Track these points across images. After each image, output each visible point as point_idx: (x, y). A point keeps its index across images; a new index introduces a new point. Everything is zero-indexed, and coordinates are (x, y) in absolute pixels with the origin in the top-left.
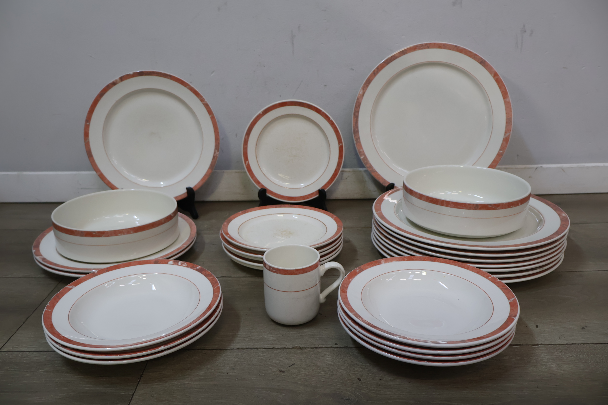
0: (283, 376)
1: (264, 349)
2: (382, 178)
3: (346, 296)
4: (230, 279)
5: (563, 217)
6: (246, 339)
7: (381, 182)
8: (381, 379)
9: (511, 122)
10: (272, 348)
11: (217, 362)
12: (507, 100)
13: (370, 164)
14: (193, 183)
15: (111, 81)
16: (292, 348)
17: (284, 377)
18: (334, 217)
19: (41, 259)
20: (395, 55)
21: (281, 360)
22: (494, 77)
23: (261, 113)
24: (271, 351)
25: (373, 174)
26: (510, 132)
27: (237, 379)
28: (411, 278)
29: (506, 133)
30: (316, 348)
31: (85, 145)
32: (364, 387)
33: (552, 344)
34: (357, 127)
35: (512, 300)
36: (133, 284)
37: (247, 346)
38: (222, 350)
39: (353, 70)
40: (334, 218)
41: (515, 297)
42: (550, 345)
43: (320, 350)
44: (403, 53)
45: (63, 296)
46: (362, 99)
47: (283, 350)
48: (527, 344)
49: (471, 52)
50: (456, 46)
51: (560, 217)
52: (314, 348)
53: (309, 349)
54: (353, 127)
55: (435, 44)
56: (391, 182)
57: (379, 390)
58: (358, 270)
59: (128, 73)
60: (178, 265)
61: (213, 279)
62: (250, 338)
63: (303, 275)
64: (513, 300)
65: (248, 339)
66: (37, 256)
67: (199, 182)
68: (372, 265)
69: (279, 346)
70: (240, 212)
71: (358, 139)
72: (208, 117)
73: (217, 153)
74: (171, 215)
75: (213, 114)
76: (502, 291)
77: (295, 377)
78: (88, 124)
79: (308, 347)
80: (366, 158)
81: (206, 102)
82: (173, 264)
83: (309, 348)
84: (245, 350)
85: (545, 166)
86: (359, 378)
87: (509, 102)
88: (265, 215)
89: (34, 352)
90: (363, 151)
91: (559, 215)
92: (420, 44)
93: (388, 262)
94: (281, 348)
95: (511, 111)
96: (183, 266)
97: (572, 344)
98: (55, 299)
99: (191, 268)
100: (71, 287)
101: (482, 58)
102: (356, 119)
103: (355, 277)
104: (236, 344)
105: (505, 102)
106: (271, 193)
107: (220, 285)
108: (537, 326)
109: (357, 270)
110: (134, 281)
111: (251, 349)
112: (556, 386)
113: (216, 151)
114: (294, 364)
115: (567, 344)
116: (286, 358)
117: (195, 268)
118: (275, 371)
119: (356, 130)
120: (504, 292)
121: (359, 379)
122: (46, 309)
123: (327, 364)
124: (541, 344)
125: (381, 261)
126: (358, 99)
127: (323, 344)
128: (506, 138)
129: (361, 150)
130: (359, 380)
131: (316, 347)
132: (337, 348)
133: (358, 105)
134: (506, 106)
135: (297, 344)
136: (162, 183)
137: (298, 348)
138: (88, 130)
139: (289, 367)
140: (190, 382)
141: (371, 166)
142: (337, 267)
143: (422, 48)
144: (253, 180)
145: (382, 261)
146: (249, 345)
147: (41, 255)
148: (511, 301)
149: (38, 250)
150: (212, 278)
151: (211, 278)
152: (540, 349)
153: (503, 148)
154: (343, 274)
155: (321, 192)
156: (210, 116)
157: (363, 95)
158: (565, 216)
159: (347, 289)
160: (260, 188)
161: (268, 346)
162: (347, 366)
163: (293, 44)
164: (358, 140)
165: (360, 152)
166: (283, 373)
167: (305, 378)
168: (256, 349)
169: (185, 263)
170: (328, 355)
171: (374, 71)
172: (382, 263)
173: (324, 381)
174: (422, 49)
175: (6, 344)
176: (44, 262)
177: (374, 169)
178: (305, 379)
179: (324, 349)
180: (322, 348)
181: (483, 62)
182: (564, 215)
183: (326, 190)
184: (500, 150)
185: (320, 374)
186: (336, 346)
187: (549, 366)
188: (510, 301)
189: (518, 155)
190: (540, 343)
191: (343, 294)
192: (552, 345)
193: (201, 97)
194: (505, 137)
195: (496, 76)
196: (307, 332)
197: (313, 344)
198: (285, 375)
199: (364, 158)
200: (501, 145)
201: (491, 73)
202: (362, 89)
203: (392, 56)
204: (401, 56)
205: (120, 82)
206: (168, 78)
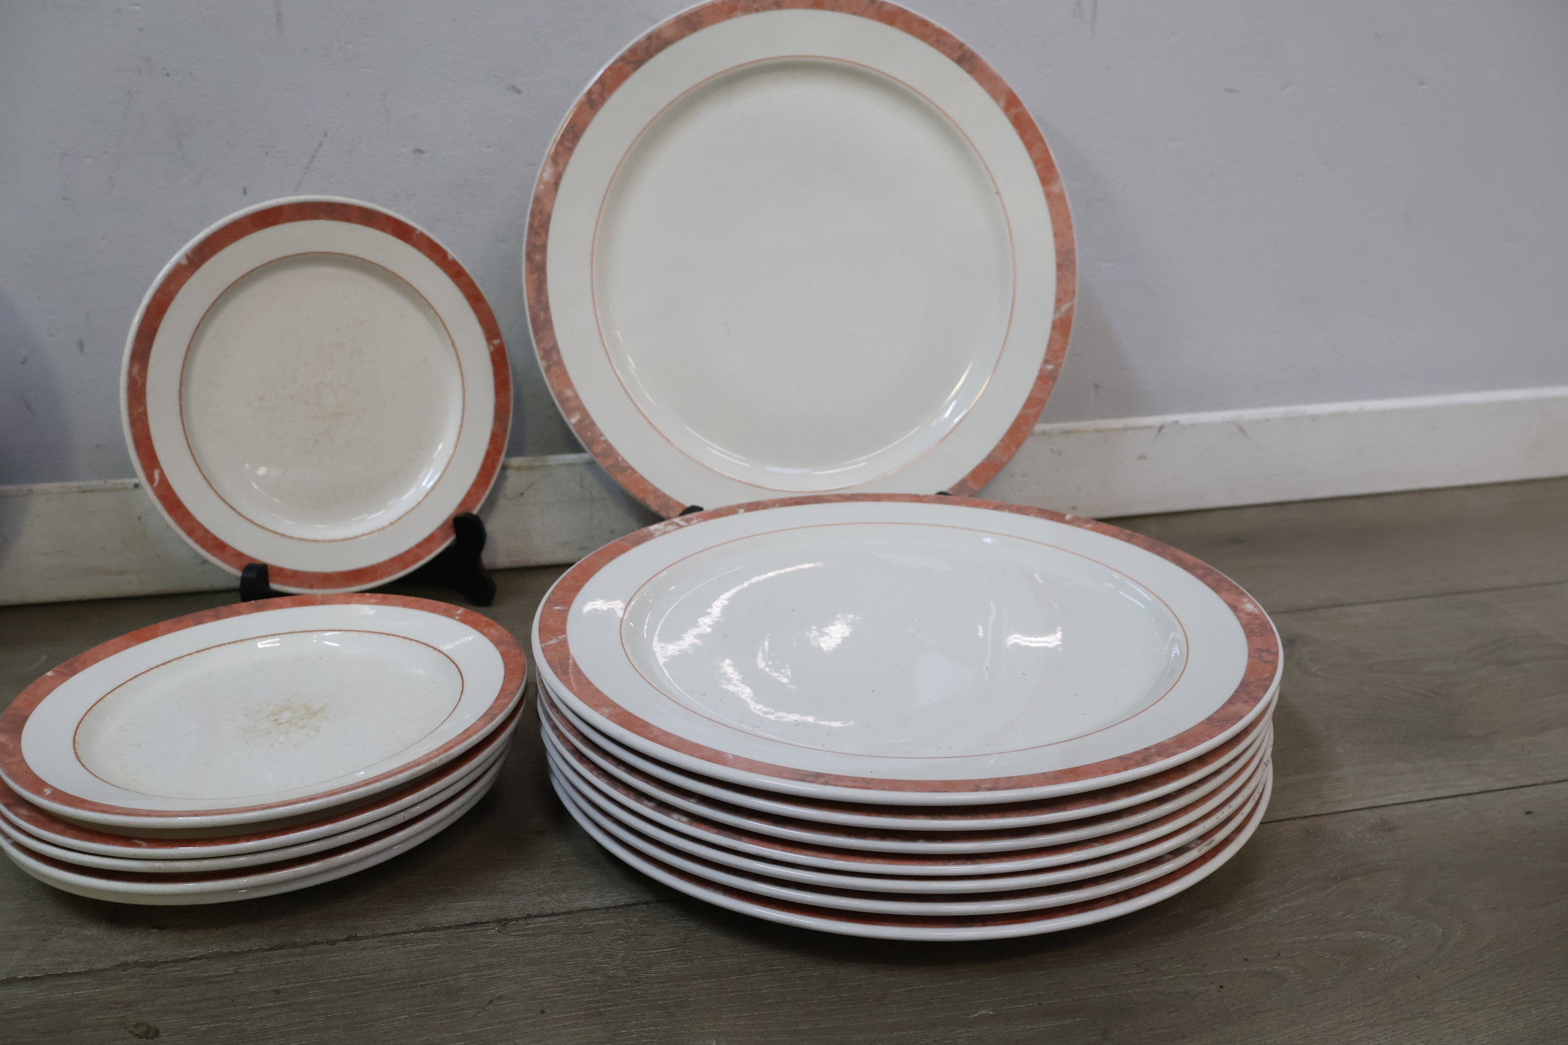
2: (656, 491)
9: (1073, 263)
12: (1055, 189)
13: (606, 442)
20: (661, 30)
22: (1006, 110)
25: (621, 479)
26: (1072, 299)
29: (1059, 301)
34: (546, 308)
39: (519, 92)
44: (692, 24)
46: (553, 200)
49: (925, 23)
54: (530, 307)
71: (552, 352)
80: (587, 422)
85: (1184, 418)
87: (1061, 197)
90: (577, 396)
95: (1070, 227)
101: (962, 45)
102: (535, 276)
105: (1049, 195)
119: (542, 316)
126: (537, 200)
128: (1061, 319)
129: (568, 393)
133: (540, 223)
134: (1051, 211)
141: (609, 451)
143: (755, 6)
153: (1054, 353)
157: (556, 184)
164: (555, 357)
165: (564, 401)
171: (590, 93)
177: (623, 460)
181: (966, 59)
184: (1046, 361)
194: (1058, 316)
195: (1011, 105)
199: (580, 422)
200: (1049, 346)
201: (995, 95)
202: (550, 161)
203: (649, 38)
204: (683, 36)
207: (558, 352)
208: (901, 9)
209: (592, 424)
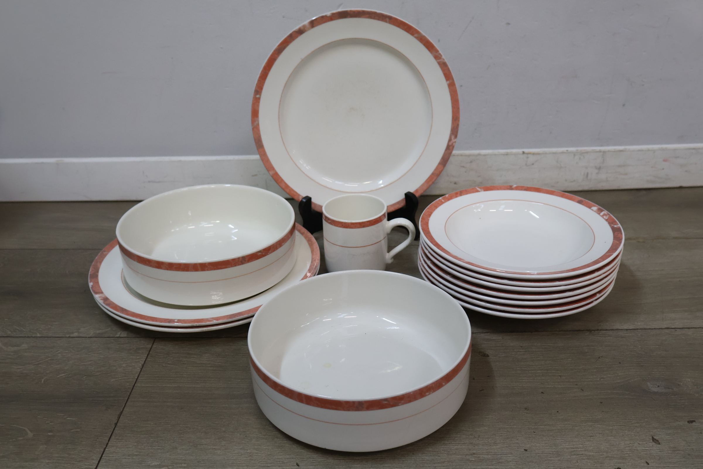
14: (415, 185)
15: (296, 28)
31: (253, 129)
59: (324, 14)
72: (444, 84)
75: (453, 79)
78: (258, 96)
81: (444, 59)
113: (453, 137)
138: (258, 106)
193: (437, 51)
205: (309, 29)
206: (386, 22)
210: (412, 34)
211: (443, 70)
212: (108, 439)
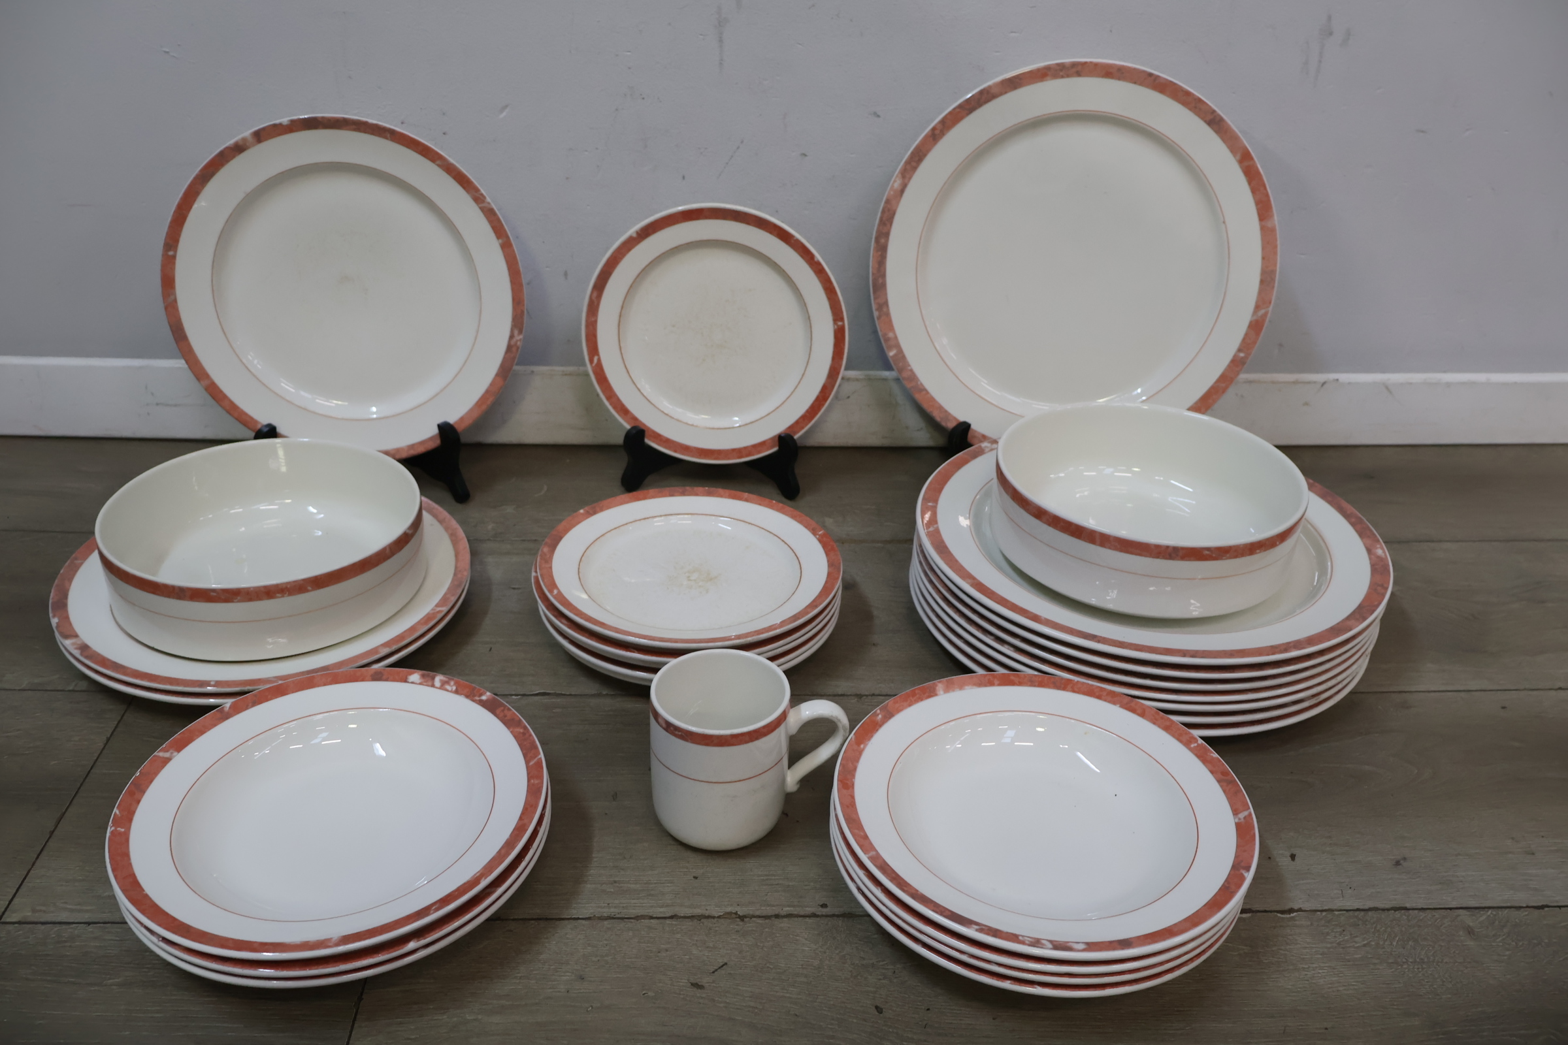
0: (702, 998)
1: (652, 921)
2: (941, 408)
3: (853, 797)
4: (559, 700)
5: (1379, 557)
6: (608, 890)
7: (937, 416)
8: (928, 1009)
9: (1273, 280)
10: (672, 917)
11: (542, 957)
12: (1269, 224)
13: (911, 370)
14: (455, 412)
15: (231, 142)
16: (719, 917)
17: (701, 1001)
18: (820, 533)
19: (76, 649)
20: (990, 87)
21: (695, 952)
22: (1240, 162)
23: (635, 235)
24: (669, 924)
25: (918, 397)
26: (1268, 307)
27: (592, 1006)
28: (1008, 740)
29: (1257, 307)
30: (777, 916)
31: (166, 308)
32: (891, 1030)
33: (1325, 911)
34: (884, 276)
35: (1242, 815)
36: (323, 743)
37: (612, 910)
38: (550, 921)
39: (879, 116)
40: (819, 535)
41: (1249, 808)
42: (1319, 913)
43: (785, 924)
44: (1013, 83)
45: (151, 782)
46: (898, 203)
47: (699, 922)
48: (1267, 909)
49: (1188, 93)
50: (1151, 75)
51: (1370, 559)
52: (771, 916)
53: (760, 921)
54: (873, 274)
55: (1096, 65)
56: (962, 419)
57: (925, 1041)
58: (880, 716)
59: (277, 122)
60: (433, 686)
61: (524, 734)
62: (617, 885)
63: (750, 744)
64: (1245, 818)
65: (612, 890)
66: (66, 637)
67: (471, 411)
68: (915, 698)
69: (688, 912)
70: (582, 511)
71: (884, 305)
72: (494, 244)
73: (518, 337)
74: (408, 531)
75: (507, 236)
76: (1221, 786)
77: (728, 1001)
78: (171, 253)
79: (757, 913)
80: (901, 355)
81: (489, 203)
82: (420, 684)
83: (759, 917)
84: (606, 923)
85: (1344, 377)
86: (878, 1005)
87: (1273, 230)
88: (645, 519)
89: (89, 924)
90: (896, 337)
91: (1369, 551)
92: (1058, 65)
93: (954, 691)
94: (692, 917)
95: (1275, 253)
96: (447, 690)
97: (1370, 909)
98: (131, 793)
99: (467, 697)
100: (167, 755)
101: (1214, 111)
102: (880, 253)
103: (872, 736)
104: (585, 906)
105: (1263, 228)
106: (657, 437)
107: (542, 755)
108: (1293, 857)
109: (878, 715)
110: (325, 735)
111: (622, 919)
112: (1326, 1029)
113: (516, 332)
114: (726, 964)
115: (1358, 910)
116: (708, 947)
117: (477, 698)
118: (681, 984)
119: (880, 281)
120: (1224, 791)
121: (879, 1010)
122: (113, 828)
123: (802, 965)
124: (1300, 910)
125: (937, 686)
126: (888, 201)
127: (794, 906)
128: (1257, 320)
129: (891, 335)
130: (878, 1012)
131: (777, 913)
132: (827, 916)
133: (887, 218)
134: (1263, 240)
135: (732, 905)
136: (374, 409)
137: (734, 916)
138: (173, 269)
139: (713, 972)
140: (480, 1017)
141: (913, 377)
142: (832, 716)
143: (1061, 74)
144: (611, 404)
145: (937, 688)
146: (615, 907)
147: (76, 636)
148: (1240, 819)
149: (66, 618)
150: (522, 731)
151: (520, 733)
152: (1297, 922)
153: (1247, 345)
154: (845, 730)
155: (785, 441)
156: (500, 241)
157: (902, 191)
158: (1383, 555)
159: (854, 776)
160: (628, 427)
161: (662, 910)
162: (851, 971)
163: (721, 41)
164: (885, 310)
165: (887, 340)
166: (699, 990)
167: (752, 1004)
168: (632, 921)
169: (452, 683)
170: (806, 939)
171: (934, 129)
172: (938, 693)
173: (796, 1015)
174: (1062, 77)
175: (16, 901)
176: (86, 657)
177: (921, 384)
178: (753, 1007)
179: (796, 919)
180: (789, 916)
181: (1215, 122)
182: (1379, 552)
183: (796, 437)
184: (1239, 350)
185: (788, 995)
186: (824, 911)
187: (1313, 972)
188: (1237, 820)
189: (1281, 345)
190: (1296, 907)
191: (845, 791)
192: (1324, 914)
193: (477, 190)
194: (1255, 318)
195: (1246, 158)
196: (755, 868)
197: (769, 905)
198: (704, 995)
199: (895, 355)
200: (1244, 339)
201: (1233, 150)
202: (900, 175)
203: (981, 92)
204: (1006, 93)
205: (254, 145)
206: (386, 138)
207: (887, 306)
208: (1171, 82)
209: (904, 357)
210: (433, 161)
211: (490, 222)
212: (36, 856)
